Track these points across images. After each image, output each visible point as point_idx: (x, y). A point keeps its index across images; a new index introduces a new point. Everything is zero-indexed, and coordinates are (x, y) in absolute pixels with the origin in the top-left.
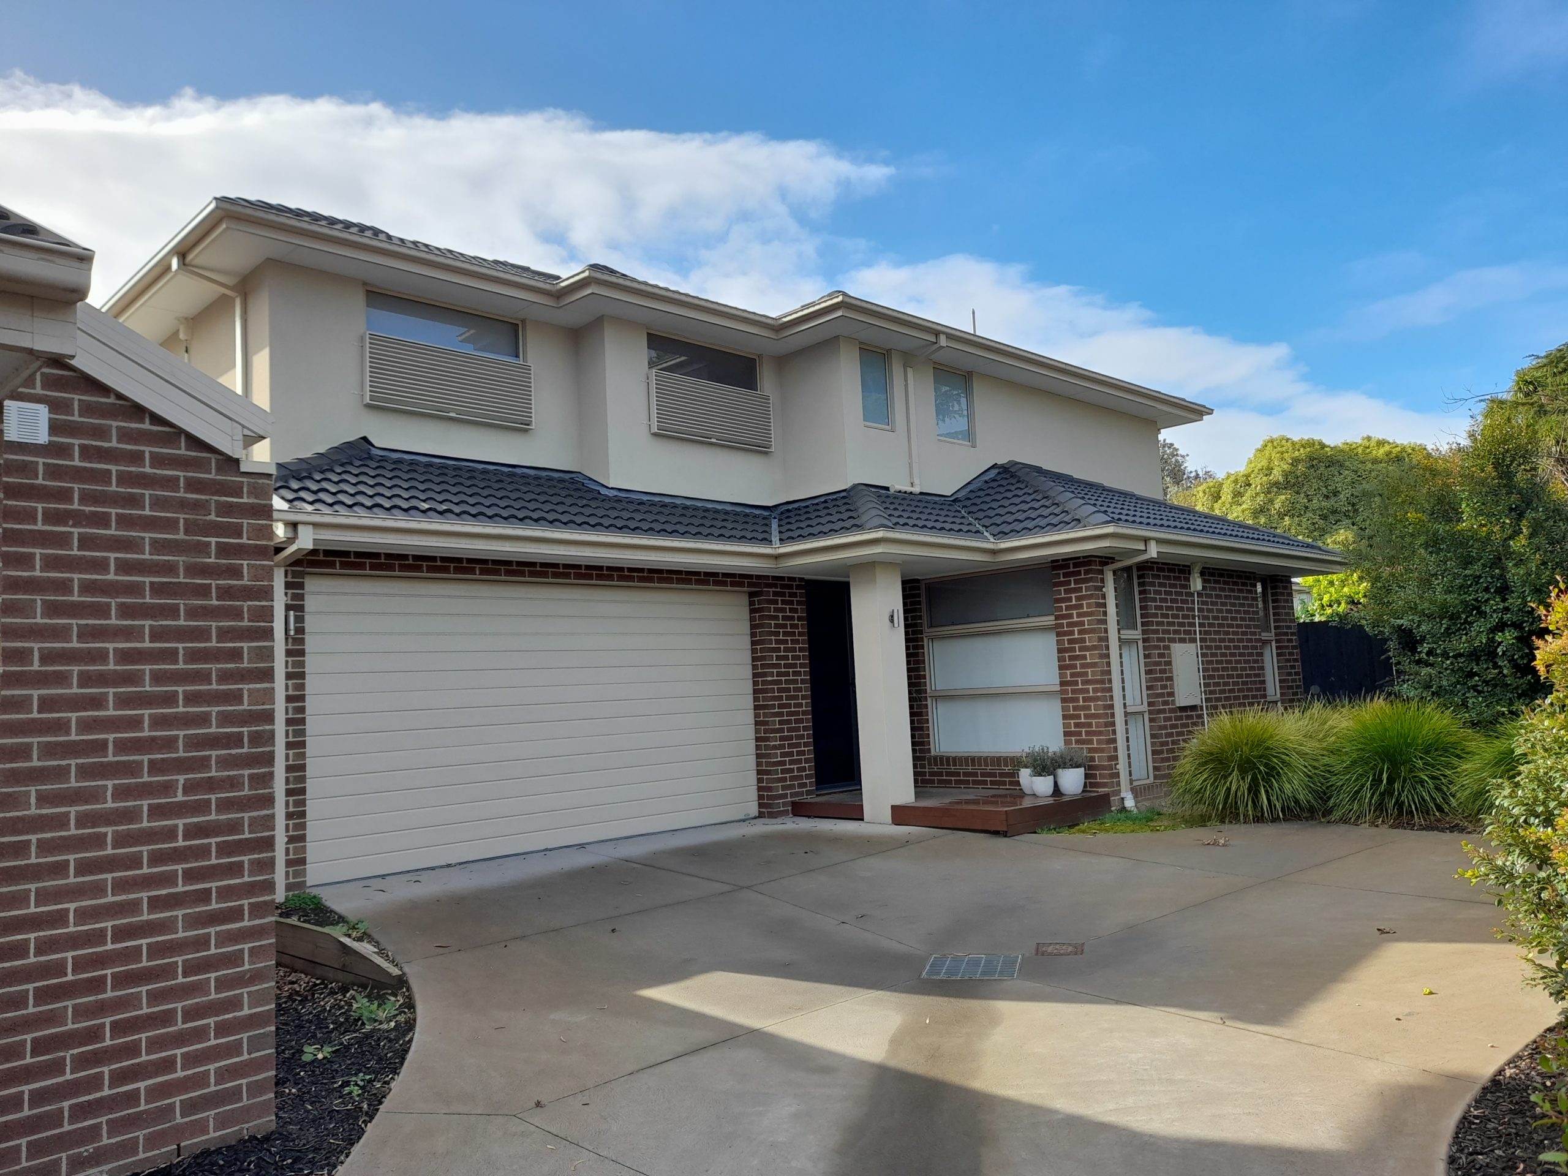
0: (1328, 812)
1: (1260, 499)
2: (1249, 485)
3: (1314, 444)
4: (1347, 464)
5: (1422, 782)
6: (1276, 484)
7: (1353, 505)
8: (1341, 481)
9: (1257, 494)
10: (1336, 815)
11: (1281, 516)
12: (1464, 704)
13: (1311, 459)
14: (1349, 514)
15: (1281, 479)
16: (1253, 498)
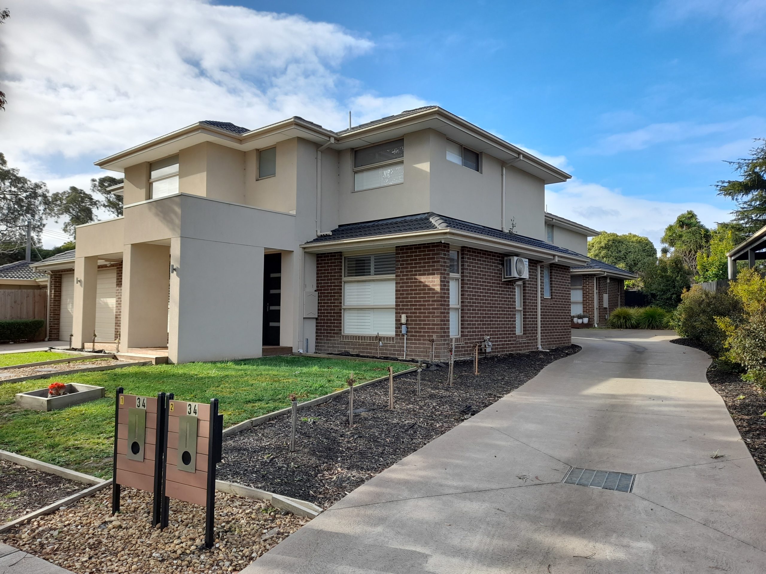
0: (639, 327)
1: (597, 252)
2: (593, 246)
3: (614, 235)
4: (624, 242)
5: (657, 321)
6: (602, 247)
7: (625, 255)
8: (623, 248)
9: (596, 250)
10: (640, 327)
11: (603, 258)
12: (665, 308)
13: (614, 240)
14: (623, 258)
15: (604, 246)
16: (595, 251)
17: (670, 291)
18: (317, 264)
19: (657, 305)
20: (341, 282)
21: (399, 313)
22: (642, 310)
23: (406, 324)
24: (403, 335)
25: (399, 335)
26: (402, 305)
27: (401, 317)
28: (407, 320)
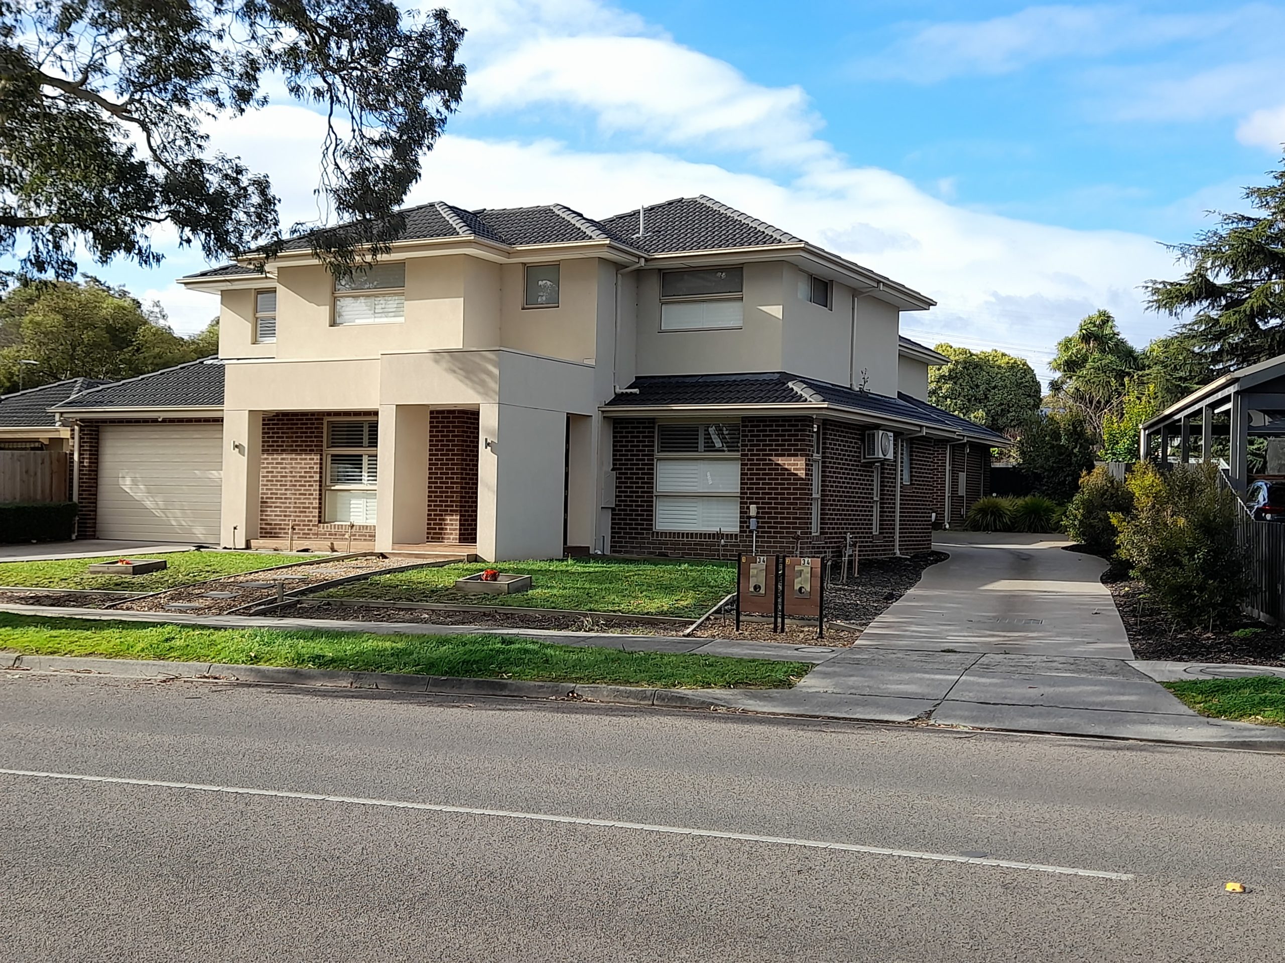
0: (1015, 529)
3: (966, 353)
4: (984, 367)
5: (1042, 520)
7: (986, 394)
8: (982, 379)
10: (1017, 529)
12: (1055, 498)
13: (965, 362)
14: (984, 400)
15: (947, 374)
17: (1063, 471)
18: (614, 432)
19: (1043, 493)
20: (653, 460)
21: (746, 503)
22: (1020, 502)
23: (756, 517)
24: (751, 531)
25: (745, 532)
26: (751, 493)
27: (748, 508)
28: (758, 513)
